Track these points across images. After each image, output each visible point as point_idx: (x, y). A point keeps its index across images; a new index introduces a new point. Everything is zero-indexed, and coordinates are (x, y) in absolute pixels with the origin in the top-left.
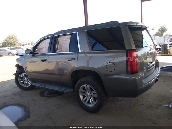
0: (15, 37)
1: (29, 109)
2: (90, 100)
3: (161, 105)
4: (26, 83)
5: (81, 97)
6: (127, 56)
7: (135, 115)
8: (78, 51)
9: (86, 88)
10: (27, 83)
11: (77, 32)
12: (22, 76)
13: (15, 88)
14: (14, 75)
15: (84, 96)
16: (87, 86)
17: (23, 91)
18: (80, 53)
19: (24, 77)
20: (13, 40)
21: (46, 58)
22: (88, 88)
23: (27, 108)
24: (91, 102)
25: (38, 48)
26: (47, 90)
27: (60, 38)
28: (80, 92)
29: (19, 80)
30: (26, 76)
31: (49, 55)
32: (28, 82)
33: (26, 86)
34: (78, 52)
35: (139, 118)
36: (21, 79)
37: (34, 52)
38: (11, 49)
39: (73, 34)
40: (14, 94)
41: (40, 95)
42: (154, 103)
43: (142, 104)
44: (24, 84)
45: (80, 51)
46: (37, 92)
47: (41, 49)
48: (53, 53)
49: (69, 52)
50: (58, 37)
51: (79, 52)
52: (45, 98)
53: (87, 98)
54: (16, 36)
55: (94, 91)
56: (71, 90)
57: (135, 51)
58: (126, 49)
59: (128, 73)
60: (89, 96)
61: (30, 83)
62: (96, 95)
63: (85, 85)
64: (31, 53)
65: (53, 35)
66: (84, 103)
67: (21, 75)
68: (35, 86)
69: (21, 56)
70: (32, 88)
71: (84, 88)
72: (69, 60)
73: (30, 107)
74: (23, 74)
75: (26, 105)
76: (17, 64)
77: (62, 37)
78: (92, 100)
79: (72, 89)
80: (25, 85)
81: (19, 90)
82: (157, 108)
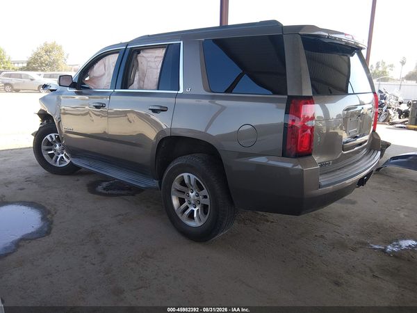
0: (59, 49)
1: (53, 215)
2: (195, 210)
3: (366, 244)
4: (60, 156)
5: (175, 202)
6: (287, 112)
7: (295, 259)
8: (179, 90)
9: (186, 181)
10: (62, 157)
11: (182, 42)
12: (50, 140)
13: (33, 166)
14: (32, 134)
15: (182, 201)
16: (189, 176)
17: (50, 174)
18: (182, 96)
19: (55, 142)
20: (54, 55)
21: (105, 100)
22: (192, 182)
23: (49, 212)
24: (195, 215)
25: (91, 76)
26: (106, 178)
27: (142, 54)
28: (173, 190)
29: (44, 147)
30: (59, 140)
31: (111, 94)
32: (63, 155)
33: (57, 165)
34: (176, 92)
35: (303, 266)
36: (46, 147)
37: (80, 84)
38: (45, 76)
39: (171, 45)
40: (28, 180)
41: (86, 188)
42: (352, 237)
43: (322, 236)
44: (54, 159)
45: (181, 91)
46: (82, 181)
47: (97, 77)
48: (122, 89)
49: (158, 89)
50: (138, 51)
51: (179, 92)
52: (96, 196)
53: (189, 206)
54: (61, 47)
55: (205, 192)
56: (155, 183)
57: (309, 100)
58: (289, 94)
59: (285, 154)
60: (192, 202)
61: (67, 157)
62: (207, 202)
63: (185, 175)
64: (73, 85)
65: (127, 44)
66: (179, 215)
67: (48, 137)
68: (79, 168)
69: (52, 90)
70: (71, 170)
71: (183, 183)
72: (154, 111)
73: (56, 213)
74: (53, 135)
75: (48, 208)
76: (41, 110)
77: (148, 51)
78: (198, 211)
79: (157, 182)
80: (56, 161)
81: (41, 171)
82: (354, 250)
